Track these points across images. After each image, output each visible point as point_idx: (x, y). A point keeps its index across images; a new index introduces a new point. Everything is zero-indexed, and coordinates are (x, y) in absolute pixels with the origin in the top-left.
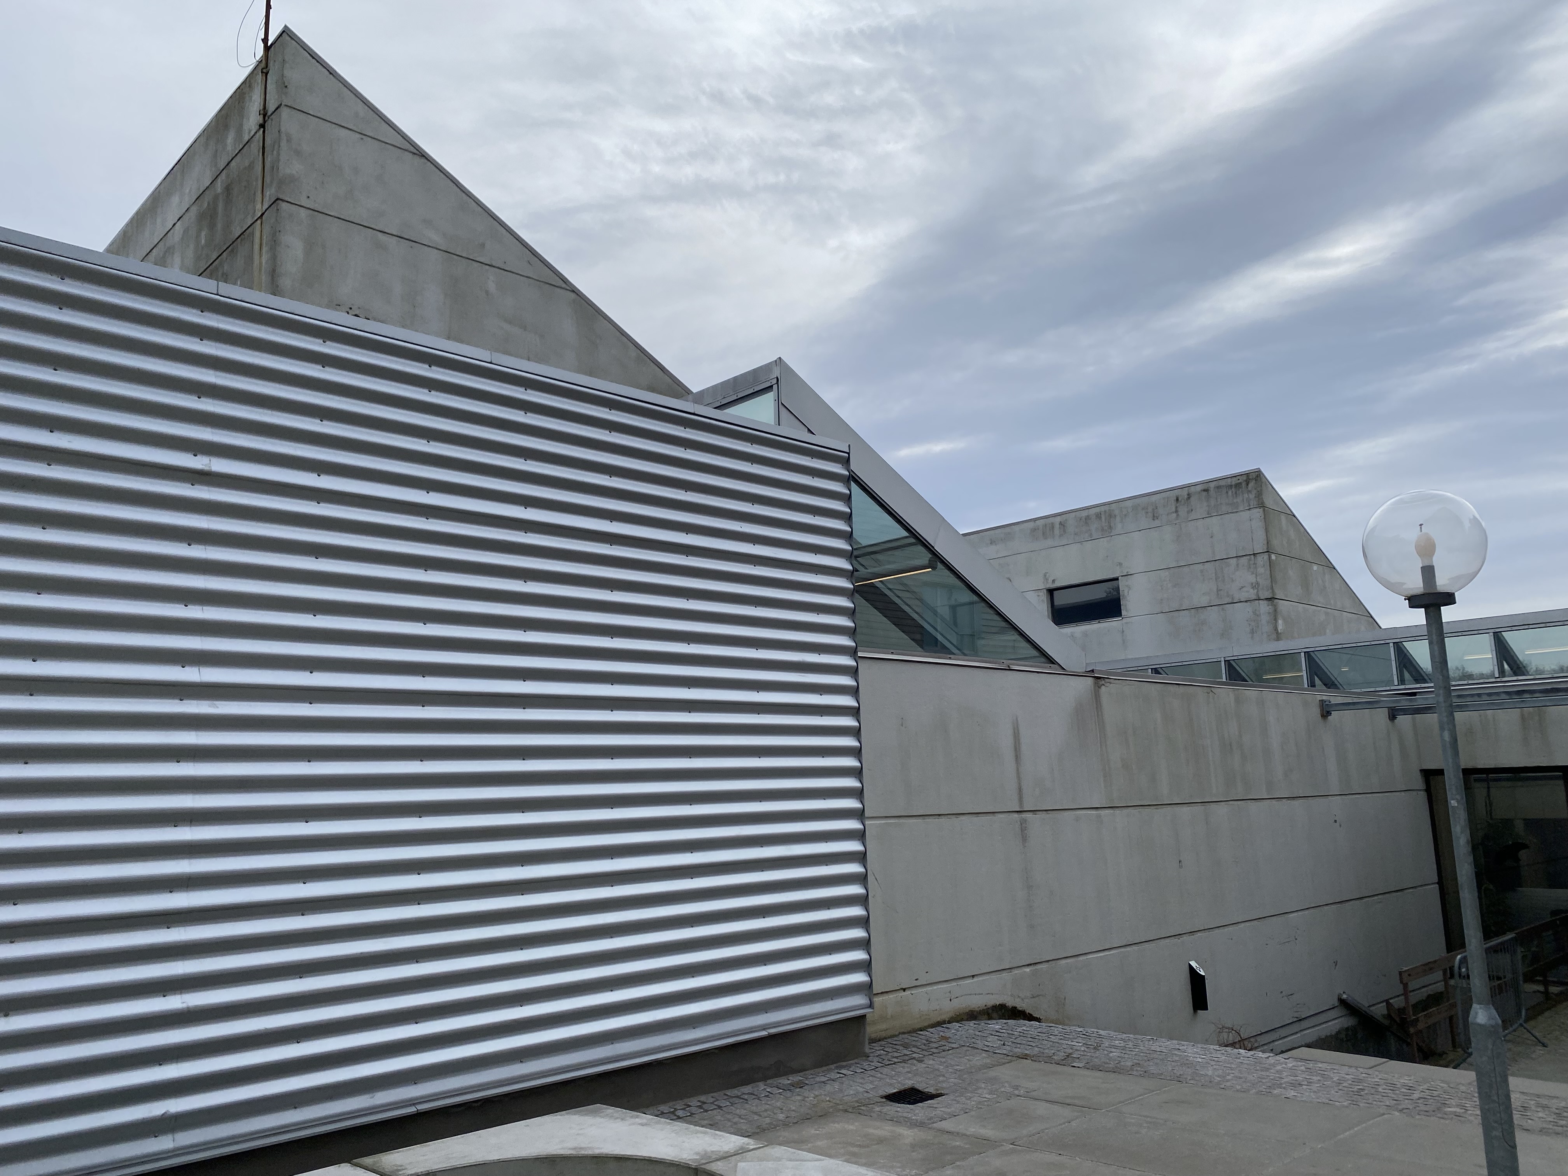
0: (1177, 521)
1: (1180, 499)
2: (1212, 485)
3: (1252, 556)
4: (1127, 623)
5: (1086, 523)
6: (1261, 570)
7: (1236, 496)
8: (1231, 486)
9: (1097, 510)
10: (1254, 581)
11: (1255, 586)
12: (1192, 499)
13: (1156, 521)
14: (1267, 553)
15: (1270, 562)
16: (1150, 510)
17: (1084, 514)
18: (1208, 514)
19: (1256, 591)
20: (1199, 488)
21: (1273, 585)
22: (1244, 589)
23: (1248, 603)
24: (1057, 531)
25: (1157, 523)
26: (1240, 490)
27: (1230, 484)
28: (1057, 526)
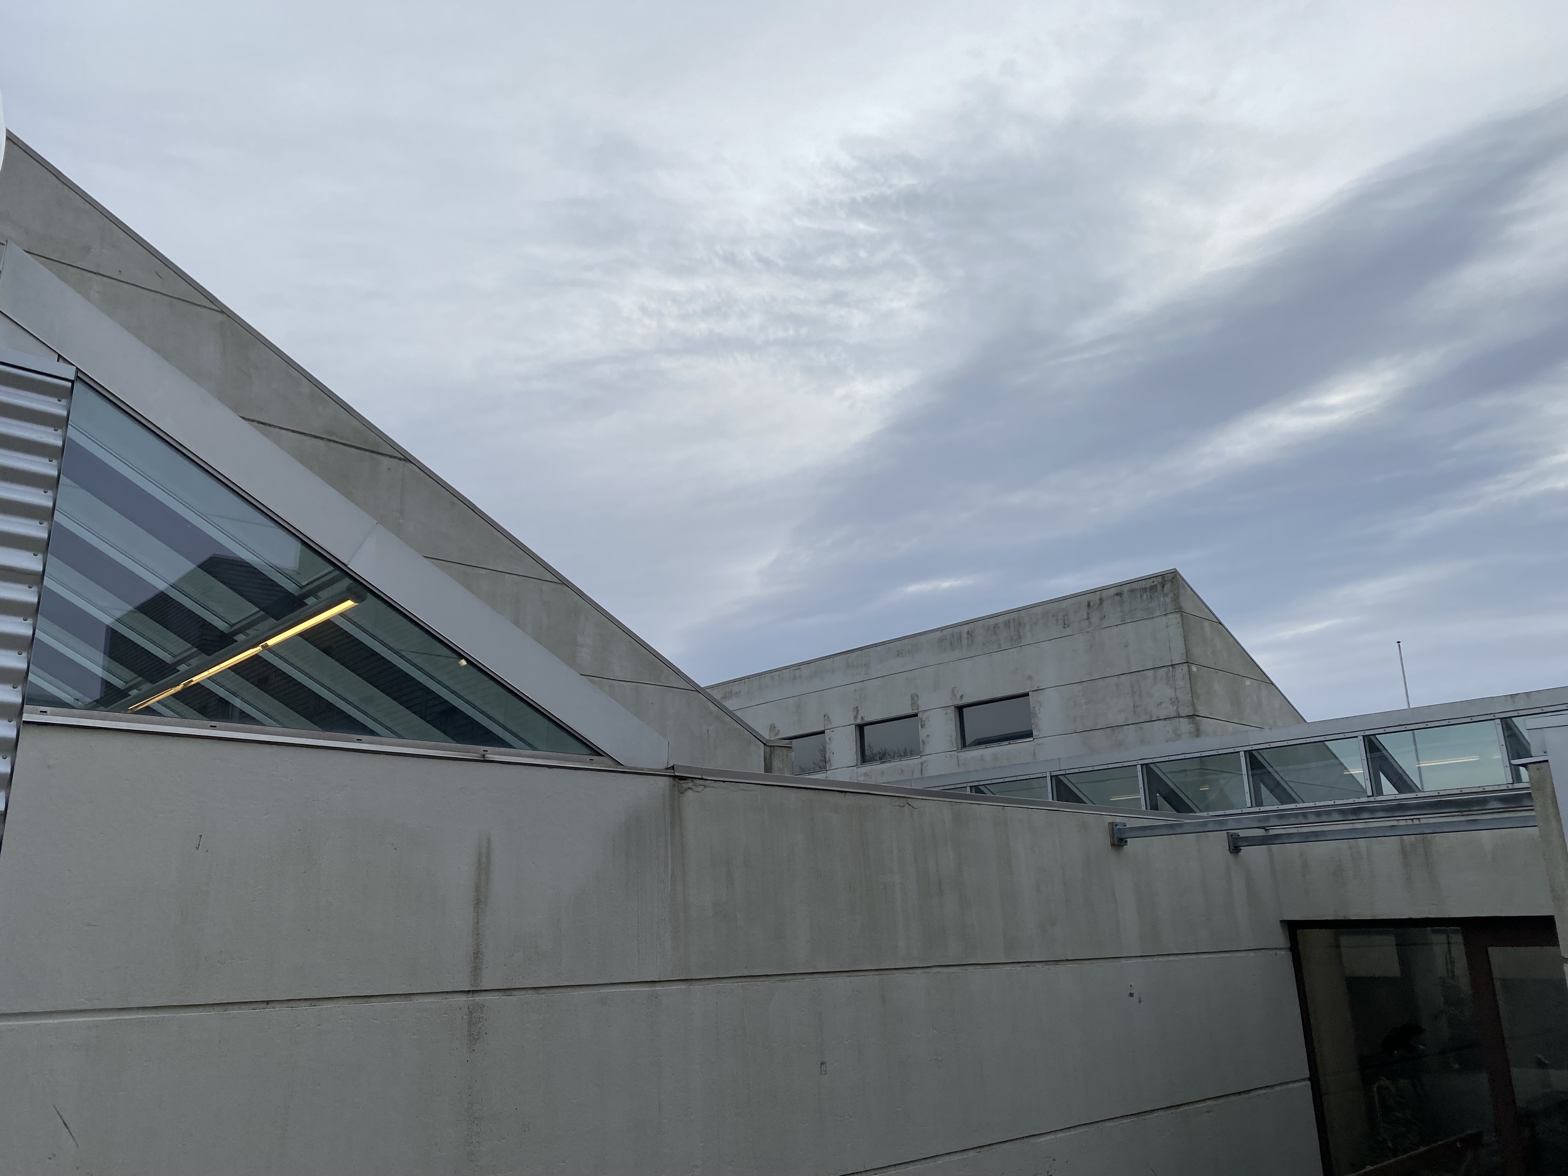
0: (1088, 630)
1: (1091, 605)
2: (1126, 588)
3: (1171, 668)
4: (1039, 745)
5: (995, 633)
6: (1180, 683)
7: (1151, 600)
8: (1145, 589)
9: (1006, 617)
10: (1173, 695)
11: (1175, 701)
12: (1105, 604)
13: (1068, 629)
14: (1186, 664)
15: (1190, 674)
16: (1061, 617)
17: (992, 622)
18: (1122, 621)
19: (1175, 707)
20: (1112, 591)
21: (1195, 701)
22: (1163, 705)
23: (1168, 721)
24: (965, 642)
25: (1068, 631)
26: (1156, 594)
27: (1144, 587)
28: (965, 636)
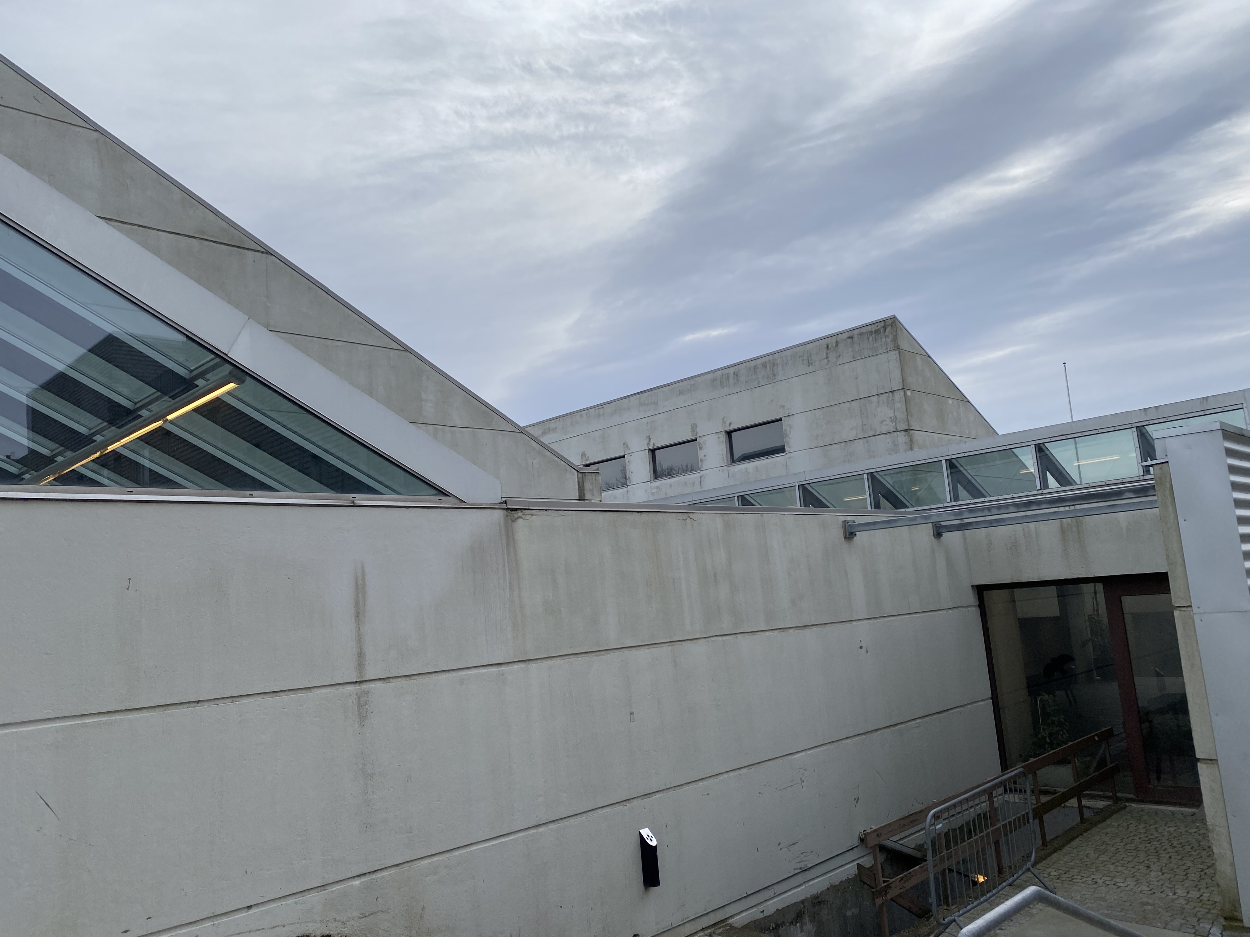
0: (827, 367)
1: (830, 347)
2: (856, 332)
3: (890, 393)
4: (789, 458)
5: (755, 373)
6: (898, 405)
7: (876, 341)
9: (764, 360)
10: (892, 415)
11: (894, 419)
12: (840, 345)
14: (903, 390)
15: (905, 398)
16: (806, 358)
17: (753, 364)
18: (853, 358)
19: (894, 424)
20: (845, 336)
21: (909, 418)
22: (885, 423)
23: (888, 435)
24: (732, 381)
25: (811, 369)
26: (879, 336)
27: (870, 330)
28: (732, 376)
